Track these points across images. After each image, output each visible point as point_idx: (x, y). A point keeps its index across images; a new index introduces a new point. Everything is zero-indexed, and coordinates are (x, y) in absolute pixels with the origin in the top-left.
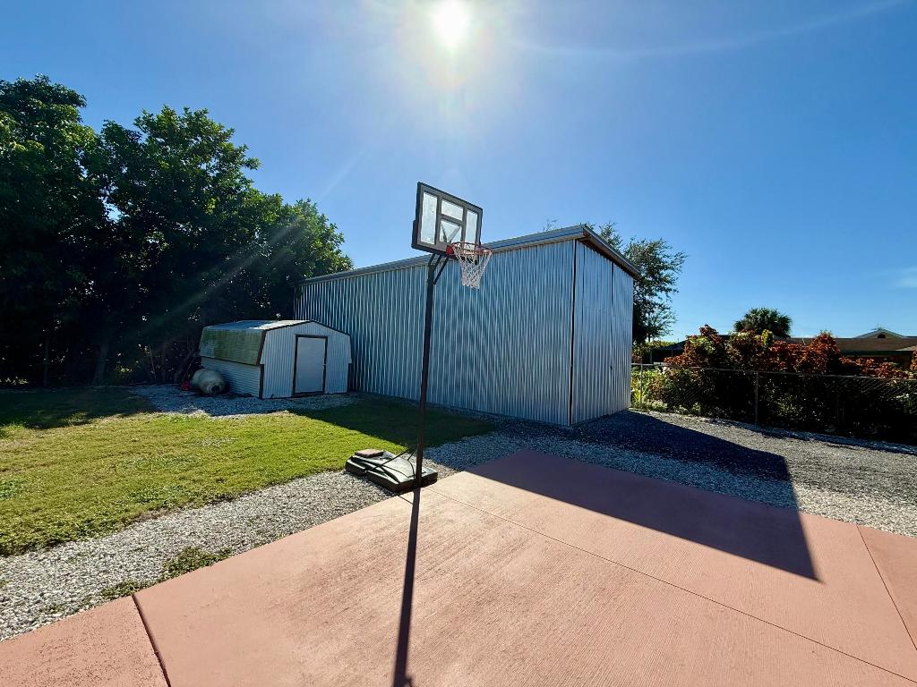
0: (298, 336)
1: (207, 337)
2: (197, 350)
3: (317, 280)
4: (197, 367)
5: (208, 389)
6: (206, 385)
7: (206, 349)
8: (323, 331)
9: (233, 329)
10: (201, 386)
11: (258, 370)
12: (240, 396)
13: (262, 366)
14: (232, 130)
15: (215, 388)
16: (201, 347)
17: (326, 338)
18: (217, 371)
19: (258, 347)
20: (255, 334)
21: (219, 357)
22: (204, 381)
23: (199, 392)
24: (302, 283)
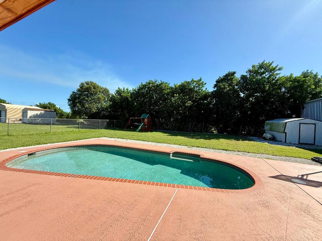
0: (300, 124)
1: (267, 124)
2: (264, 128)
3: (312, 102)
4: (264, 132)
5: (268, 138)
6: (267, 137)
7: (267, 127)
8: (313, 121)
9: (275, 122)
10: (266, 137)
11: (284, 134)
12: (278, 141)
13: (286, 133)
14: (273, 62)
15: (270, 138)
16: (265, 127)
17: (315, 124)
18: (271, 134)
19: (284, 127)
20: (283, 123)
21: (271, 130)
22: (267, 136)
23: (265, 139)
24: (305, 103)
